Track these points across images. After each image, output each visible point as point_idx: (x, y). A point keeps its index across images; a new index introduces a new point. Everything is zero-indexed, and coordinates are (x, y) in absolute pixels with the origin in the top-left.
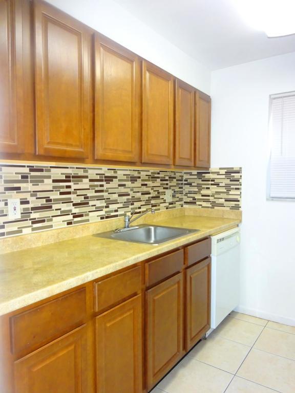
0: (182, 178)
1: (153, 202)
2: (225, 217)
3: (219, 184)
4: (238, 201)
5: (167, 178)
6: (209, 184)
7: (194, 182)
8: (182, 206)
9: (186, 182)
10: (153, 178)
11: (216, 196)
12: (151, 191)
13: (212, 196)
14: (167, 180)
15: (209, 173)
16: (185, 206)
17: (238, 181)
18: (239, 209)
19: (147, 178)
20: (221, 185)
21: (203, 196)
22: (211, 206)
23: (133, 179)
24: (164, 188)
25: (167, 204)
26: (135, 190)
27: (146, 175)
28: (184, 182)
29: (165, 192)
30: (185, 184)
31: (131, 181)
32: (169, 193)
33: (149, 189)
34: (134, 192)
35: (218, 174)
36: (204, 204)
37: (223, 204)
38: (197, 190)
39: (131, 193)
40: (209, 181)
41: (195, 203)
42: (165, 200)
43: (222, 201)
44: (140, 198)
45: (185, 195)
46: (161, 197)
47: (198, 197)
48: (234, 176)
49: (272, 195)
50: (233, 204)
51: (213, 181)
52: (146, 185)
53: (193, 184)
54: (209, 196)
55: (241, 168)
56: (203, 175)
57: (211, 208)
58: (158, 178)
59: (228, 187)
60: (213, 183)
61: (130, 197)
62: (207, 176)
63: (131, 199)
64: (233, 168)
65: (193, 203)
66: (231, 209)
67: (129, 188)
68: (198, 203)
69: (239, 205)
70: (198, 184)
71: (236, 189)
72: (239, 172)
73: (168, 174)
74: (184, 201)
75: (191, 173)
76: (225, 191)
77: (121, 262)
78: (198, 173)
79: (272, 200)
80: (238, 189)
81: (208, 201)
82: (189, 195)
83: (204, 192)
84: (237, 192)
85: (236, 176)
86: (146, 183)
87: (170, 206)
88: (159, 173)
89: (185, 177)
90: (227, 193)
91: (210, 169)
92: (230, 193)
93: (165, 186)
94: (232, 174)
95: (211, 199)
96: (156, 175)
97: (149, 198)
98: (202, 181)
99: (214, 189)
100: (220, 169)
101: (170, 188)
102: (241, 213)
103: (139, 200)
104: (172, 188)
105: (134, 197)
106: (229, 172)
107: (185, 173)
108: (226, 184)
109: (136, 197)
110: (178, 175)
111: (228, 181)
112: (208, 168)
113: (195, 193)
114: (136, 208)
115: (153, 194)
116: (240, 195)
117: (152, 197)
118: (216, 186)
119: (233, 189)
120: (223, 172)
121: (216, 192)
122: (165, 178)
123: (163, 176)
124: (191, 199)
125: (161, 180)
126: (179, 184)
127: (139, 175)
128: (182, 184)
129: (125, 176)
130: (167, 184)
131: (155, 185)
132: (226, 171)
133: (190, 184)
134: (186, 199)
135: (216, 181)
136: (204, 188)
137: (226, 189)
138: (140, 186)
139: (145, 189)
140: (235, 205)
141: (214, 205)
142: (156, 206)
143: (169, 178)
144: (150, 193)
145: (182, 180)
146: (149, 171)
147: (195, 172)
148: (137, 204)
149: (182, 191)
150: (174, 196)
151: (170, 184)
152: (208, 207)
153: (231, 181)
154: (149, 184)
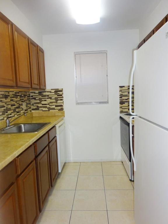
0: (30, 95)
1: (17, 110)
2: (56, 115)
3: (51, 98)
4: (62, 106)
5: (23, 95)
6: (46, 98)
7: (37, 98)
8: (31, 111)
9: (32, 98)
10: (16, 96)
11: (50, 104)
12: (16, 104)
13: (48, 104)
14: (23, 97)
15: (45, 92)
16: (33, 111)
17: (62, 95)
18: (63, 110)
19: (13, 96)
20: (52, 98)
21: (42, 105)
22: (48, 110)
23: (6, 97)
24: (22, 102)
25: (24, 111)
26: (7, 103)
27: (12, 94)
28: (31, 98)
29: (22, 104)
30: (32, 99)
31: (5, 98)
32: (24, 104)
33: (14, 103)
34: (7, 105)
35: (50, 92)
36: (44, 109)
37: (54, 108)
38: (39, 102)
39: (5, 105)
40: (46, 96)
41: (39, 109)
42: (23, 109)
43: (54, 107)
44: (10, 108)
45: (32, 105)
46: (21, 107)
47: (40, 105)
48: (59, 93)
49: (78, 102)
50: (60, 108)
51: (48, 96)
52: (13, 100)
53: (37, 99)
54: (46, 104)
55: (62, 89)
56: (42, 93)
57: (48, 111)
58: (18, 95)
59: (56, 100)
60: (48, 97)
61: (5, 108)
62: (44, 94)
63: (6, 109)
64: (58, 89)
65: (38, 109)
66: (58, 110)
67: (4, 102)
68: (40, 109)
69: (63, 108)
70: (39, 98)
71: (61, 100)
72: (61, 91)
73: (23, 93)
74: (32, 108)
75: (35, 92)
76: (55, 101)
77: (27, 144)
78: (39, 92)
79: (79, 104)
80: (62, 100)
81: (46, 107)
82: (34, 105)
83: (43, 102)
84: (61, 101)
85: (60, 93)
86: (13, 99)
87: (26, 112)
88: (18, 93)
89: (31, 94)
90: (56, 102)
91: (46, 90)
92: (58, 102)
93: (22, 100)
94: (58, 92)
95: (48, 106)
96: (17, 94)
97: (15, 108)
98: (42, 96)
99: (49, 101)
100: (52, 89)
101: (25, 102)
102: (64, 112)
103: (10, 109)
104: (26, 101)
105: (7, 108)
106: (57, 91)
107: (31, 92)
108: (55, 98)
109: (8, 108)
110: (28, 93)
111: (56, 96)
112: (45, 89)
113: (38, 103)
114: (9, 115)
115: (17, 105)
116: (63, 103)
117: (17, 107)
118: (50, 99)
119: (59, 100)
120: (53, 91)
121: (50, 102)
122: (21, 95)
123: (20, 94)
124: (36, 107)
125: (20, 97)
126: (29, 99)
127: (8, 94)
128: (30, 99)
129: (2, 95)
130: (23, 99)
131: (17, 100)
132: (55, 90)
133: (35, 99)
134: (33, 107)
135: (50, 96)
136: (43, 100)
137: (55, 100)
138: (10, 101)
139: (12, 103)
140: (61, 108)
141: (49, 109)
142: (18, 112)
143: (24, 95)
144: (15, 105)
145: (29, 97)
146: (13, 92)
147: (37, 92)
148: (9, 112)
149: (30, 103)
150: (27, 106)
151: (24, 99)
152: (46, 111)
153: (58, 96)
154: (14, 100)
